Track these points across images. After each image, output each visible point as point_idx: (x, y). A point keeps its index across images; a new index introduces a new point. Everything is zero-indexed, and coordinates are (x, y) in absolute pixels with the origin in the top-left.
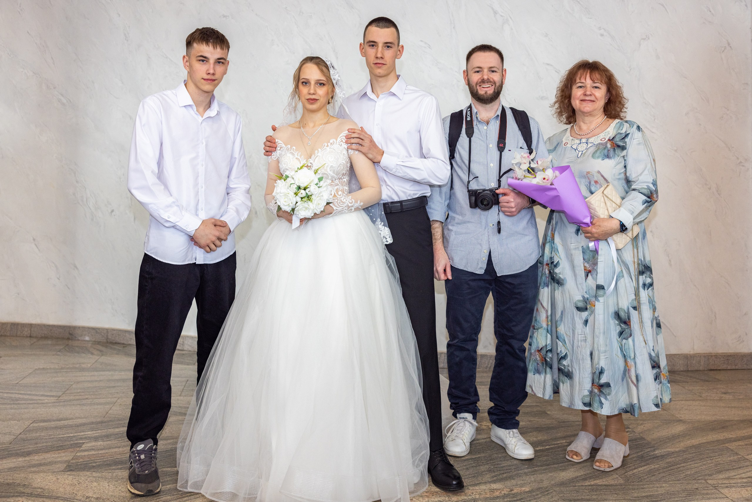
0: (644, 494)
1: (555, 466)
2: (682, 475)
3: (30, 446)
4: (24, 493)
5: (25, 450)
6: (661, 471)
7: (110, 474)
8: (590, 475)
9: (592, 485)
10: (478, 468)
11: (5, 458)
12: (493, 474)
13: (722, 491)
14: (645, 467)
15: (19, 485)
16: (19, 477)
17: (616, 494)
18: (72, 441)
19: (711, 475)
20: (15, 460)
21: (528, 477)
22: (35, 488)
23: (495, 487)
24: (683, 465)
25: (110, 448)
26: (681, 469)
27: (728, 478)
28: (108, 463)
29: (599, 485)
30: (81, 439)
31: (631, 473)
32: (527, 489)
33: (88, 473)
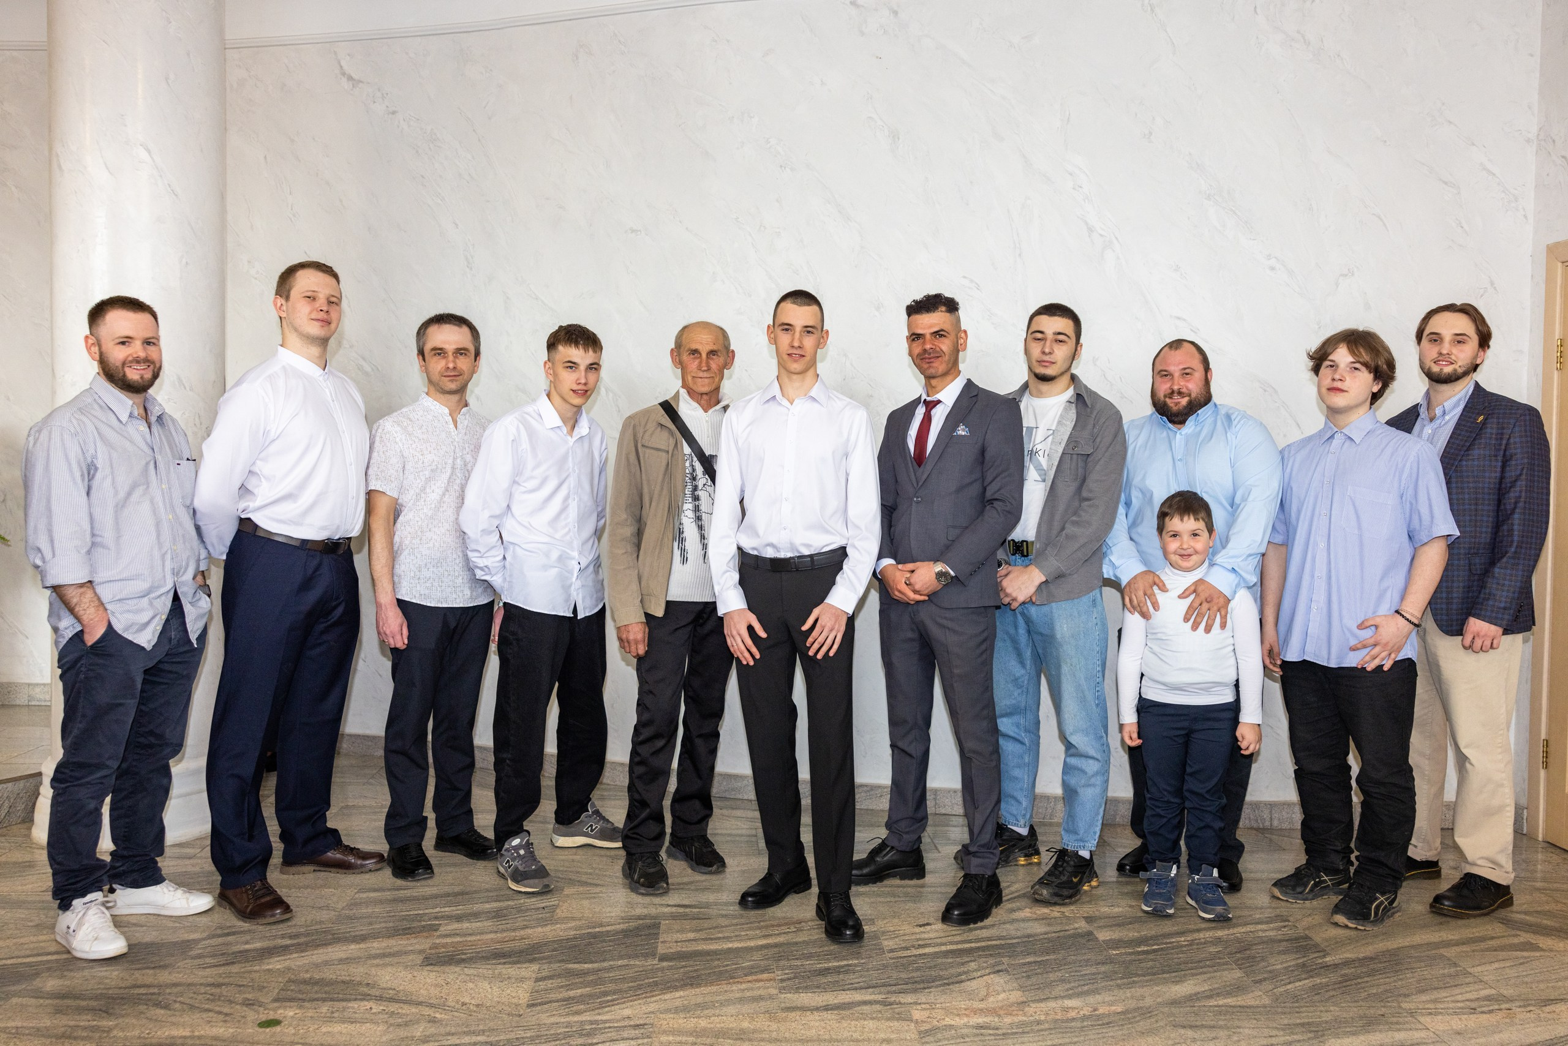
0: (1298, 1021)
1: (1165, 975)
2: (1364, 995)
3: (362, 928)
4: (369, 995)
5: (357, 933)
6: (1330, 988)
7: (490, 972)
8: (1219, 991)
9: (1219, 1006)
10: (1045, 976)
11: (330, 944)
12: (1068, 986)
13: (1422, 1019)
14: (1307, 981)
15: (360, 984)
16: (358, 972)
17: (1255, 1019)
18: (424, 921)
19: (1406, 996)
20: (345, 948)
21: (1121, 991)
22: (385, 989)
23: (1070, 1005)
24: (1366, 979)
25: (482, 934)
26: (1363, 985)
27: (1435, 1001)
28: (484, 955)
29: (1231, 1006)
30: (436, 918)
31: (1282, 989)
32: (1119, 1009)
33: (457, 969)
